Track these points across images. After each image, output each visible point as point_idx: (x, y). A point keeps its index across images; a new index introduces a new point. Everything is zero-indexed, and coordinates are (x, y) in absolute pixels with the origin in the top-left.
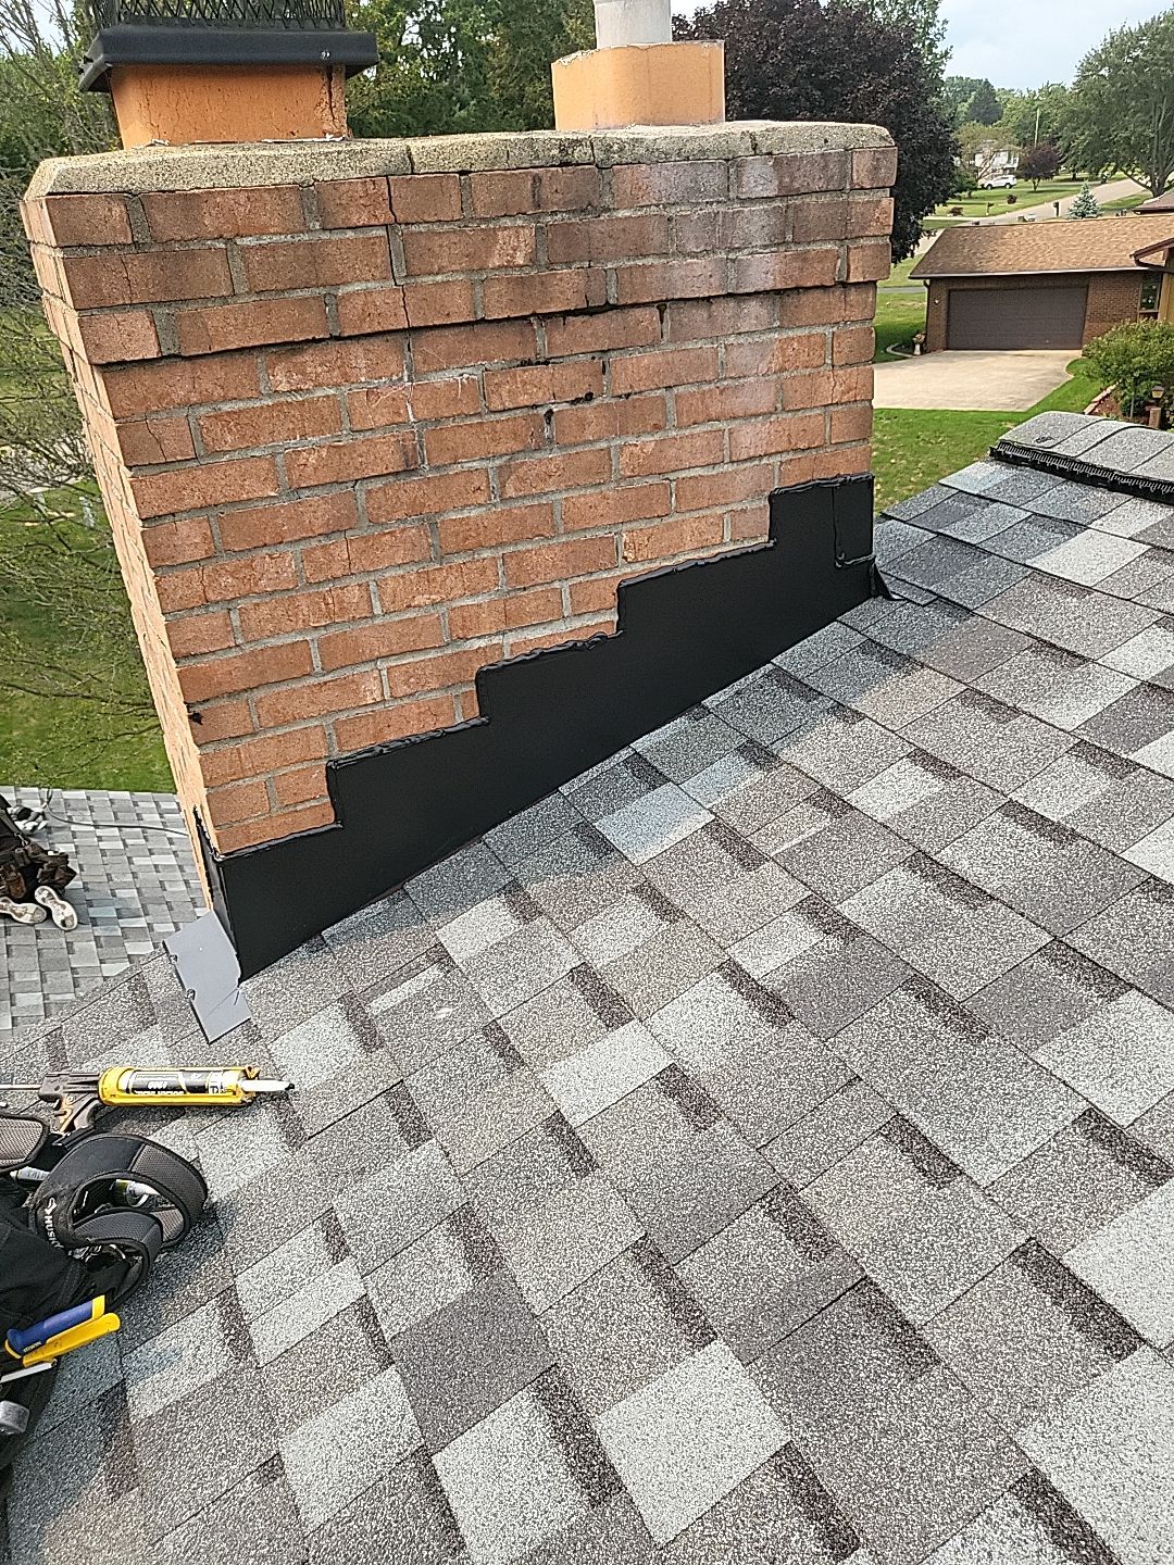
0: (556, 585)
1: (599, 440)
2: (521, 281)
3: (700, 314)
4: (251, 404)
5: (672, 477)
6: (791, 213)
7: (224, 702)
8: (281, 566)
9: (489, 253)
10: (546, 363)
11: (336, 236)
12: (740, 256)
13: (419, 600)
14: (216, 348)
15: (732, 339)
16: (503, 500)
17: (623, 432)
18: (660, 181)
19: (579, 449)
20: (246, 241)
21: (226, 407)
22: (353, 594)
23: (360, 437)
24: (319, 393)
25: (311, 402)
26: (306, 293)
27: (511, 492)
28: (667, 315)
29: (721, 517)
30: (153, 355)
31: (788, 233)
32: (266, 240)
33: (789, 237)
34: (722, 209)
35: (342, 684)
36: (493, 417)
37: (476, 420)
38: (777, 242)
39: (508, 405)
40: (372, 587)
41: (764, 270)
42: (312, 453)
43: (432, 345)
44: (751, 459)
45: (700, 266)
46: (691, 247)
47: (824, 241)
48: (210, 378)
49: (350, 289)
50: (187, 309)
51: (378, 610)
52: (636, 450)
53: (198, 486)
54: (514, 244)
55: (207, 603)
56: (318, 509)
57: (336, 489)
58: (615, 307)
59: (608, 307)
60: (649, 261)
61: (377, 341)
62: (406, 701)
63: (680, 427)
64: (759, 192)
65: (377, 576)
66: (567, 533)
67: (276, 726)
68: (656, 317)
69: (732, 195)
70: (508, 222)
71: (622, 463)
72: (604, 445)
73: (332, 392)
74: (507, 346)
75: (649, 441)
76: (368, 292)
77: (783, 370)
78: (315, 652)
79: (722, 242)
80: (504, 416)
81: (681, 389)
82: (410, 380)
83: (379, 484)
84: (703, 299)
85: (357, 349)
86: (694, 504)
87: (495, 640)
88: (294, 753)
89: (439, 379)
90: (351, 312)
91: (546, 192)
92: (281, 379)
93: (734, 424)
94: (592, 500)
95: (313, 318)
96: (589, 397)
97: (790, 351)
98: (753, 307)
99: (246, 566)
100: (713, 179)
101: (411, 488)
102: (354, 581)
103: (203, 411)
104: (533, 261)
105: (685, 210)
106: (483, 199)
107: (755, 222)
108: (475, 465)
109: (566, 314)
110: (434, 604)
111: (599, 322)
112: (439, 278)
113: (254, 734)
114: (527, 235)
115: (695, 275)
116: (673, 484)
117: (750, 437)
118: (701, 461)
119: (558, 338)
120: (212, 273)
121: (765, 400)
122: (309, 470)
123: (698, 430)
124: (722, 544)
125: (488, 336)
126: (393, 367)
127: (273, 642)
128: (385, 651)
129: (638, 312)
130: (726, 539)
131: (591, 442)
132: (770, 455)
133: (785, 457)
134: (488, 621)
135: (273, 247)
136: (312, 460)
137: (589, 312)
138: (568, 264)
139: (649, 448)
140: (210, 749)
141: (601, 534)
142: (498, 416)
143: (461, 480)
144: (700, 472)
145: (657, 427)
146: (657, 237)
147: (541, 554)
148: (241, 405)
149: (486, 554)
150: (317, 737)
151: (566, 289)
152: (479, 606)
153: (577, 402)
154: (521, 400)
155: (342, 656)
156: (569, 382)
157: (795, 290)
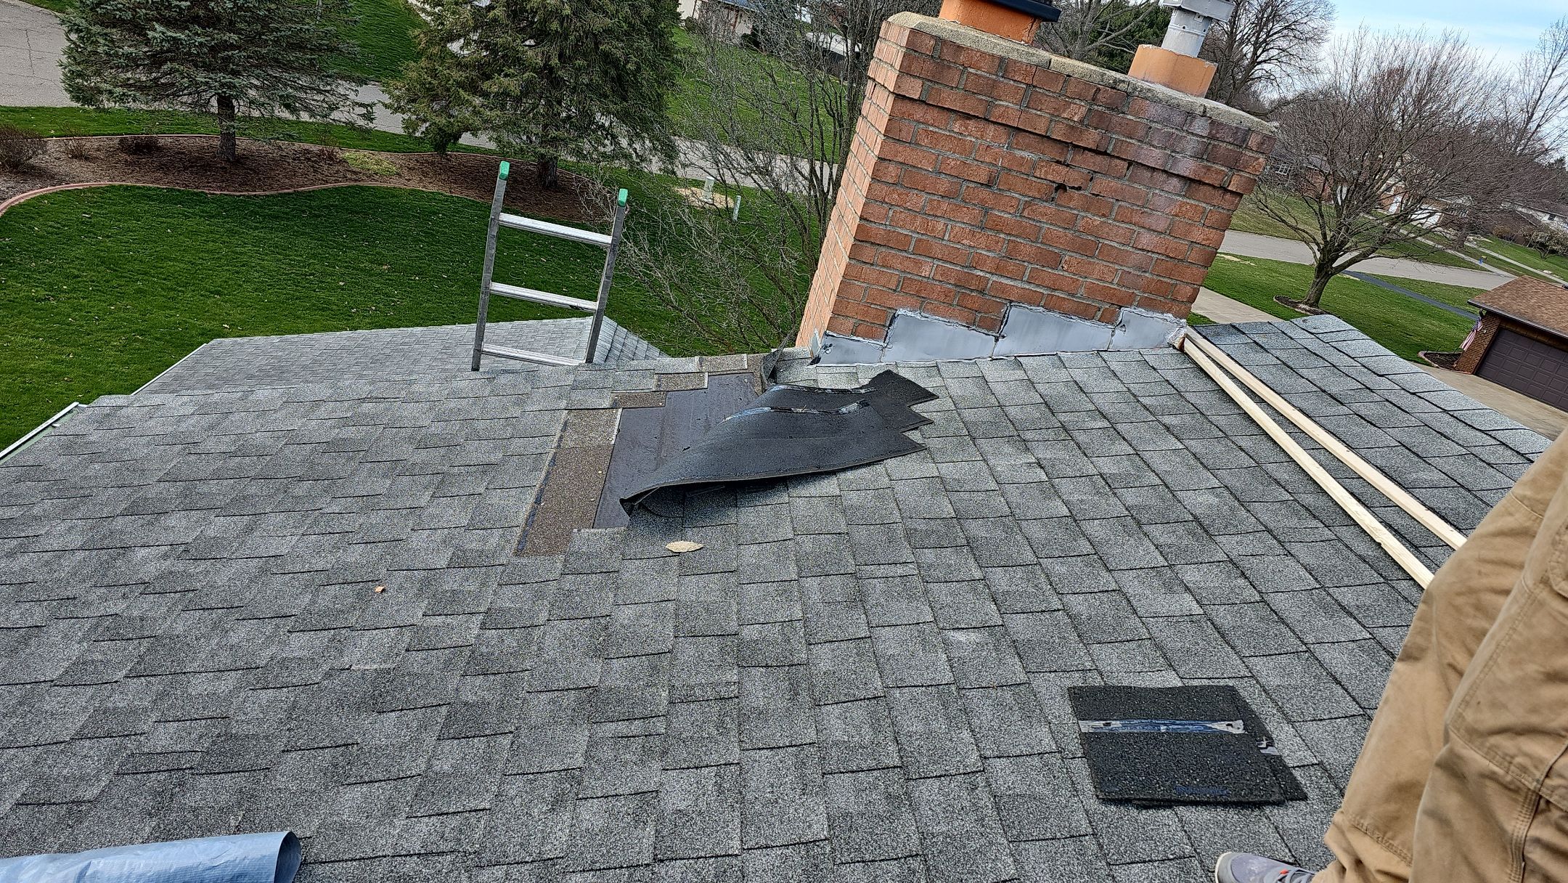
0: (1026, 264)
1: (1074, 209)
2: (1072, 127)
3: (1148, 174)
4: (940, 131)
5: (1101, 241)
6: (1210, 147)
7: (868, 245)
8: (918, 200)
9: (1064, 111)
10: (1068, 165)
11: (1006, 81)
12: (1178, 156)
13: (965, 242)
14: (939, 105)
15: (1157, 191)
16: (1020, 216)
17: (1087, 210)
18: (1153, 110)
19: (1065, 209)
20: (971, 70)
21: (931, 129)
22: (940, 226)
23: (976, 163)
24: (968, 138)
25: (965, 141)
26: (984, 98)
27: (1025, 214)
28: (1131, 168)
29: (1117, 270)
30: (916, 98)
31: (1204, 154)
32: (979, 72)
33: (1205, 157)
34: (1177, 132)
35: (916, 262)
36: (1034, 179)
37: (1025, 177)
38: (1198, 156)
39: (1042, 176)
40: (949, 227)
41: (1187, 166)
42: (954, 160)
43: (1021, 138)
44: (1143, 250)
45: (1157, 153)
46: (1155, 143)
47: (1223, 165)
48: (932, 115)
49: (1001, 103)
50: (937, 86)
51: (946, 238)
52: (1090, 221)
53: (904, 154)
54: (1077, 112)
55: (883, 202)
56: (944, 184)
57: (955, 180)
58: (1109, 155)
59: (1105, 153)
60: (1133, 141)
61: (1001, 128)
62: (937, 283)
63: (1114, 220)
64: (1198, 131)
65: (954, 223)
66: (1042, 243)
67: (883, 266)
68: (1126, 167)
69: (1185, 128)
70: (1078, 102)
71: (1080, 223)
72: (1076, 212)
73: (974, 140)
74: (1054, 152)
75: (1098, 220)
76: (1007, 107)
77: (1177, 215)
78: (913, 243)
79: (1171, 145)
80: (1039, 180)
81: (1123, 203)
82: (1007, 148)
83: (972, 185)
84: (1152, 168)
85: (992, 127)
86: (1106, 259)
87: (988, 275)
88: (883, 281)
89: (1019, 153)
90: (997, 112)
91: (1099, 96)
92: (957, 127)
93: (1142, 230)
94: (1061, 234)
95: (981, 108)
96: (1079, 188)
97: (1184, 209)
98: (1175, 181)
99: (906, 194)
100: (1178, 119)
101: (985, 193)
102: (943, 221)
103: (922, 126)
104: (1081, 122)
105: (1159, 126)
106: (1072, 89)
107: (1191, 144)
108: (1017, 195)
109: (1085, 149)
110: (970, 246)
111: (1099, 158)
112: (1039, 113)
113: (872, 265)
114: (1084, 110)
115: (1153, 156)
116: (1100, 245)
117: (1146, 239)
118: (1120, 240)
119: (1077, 157)
120: (953, 77)
121: (1162, 226)
122: (949, 167)
123: (1123, 225)
124: (1111, 283)
125: (1047, 144)
126: (1003, 141)
127: (900, 230)
128: (940, 256)
129: (1118, 161)
130: (1116, 281)
131: (1071, 209)
132: (1154, 252)
133: (1160, 257)
134: (989, 265)
135: (980, 76)
136: (952, 164)
137: (1097, 152)
138: (1096, 129)
139: (1096, 223)
140: (853, 262)
141: (1056, 251)
142: (1035, 179)
143: (1008, 199)
144: (1116, 245)
145: (1104, 215)
146: (1141, 133)
147: (1026, 247)
148: (937, 130)
149: (1002, 236)
150: (894, 280)
151: (1091, 138)
152: (988, 256)
153: (1073, 188)
154: (1049, 177)
155: (923, 250)
156: (1072, 178)
157: (1200, 182)
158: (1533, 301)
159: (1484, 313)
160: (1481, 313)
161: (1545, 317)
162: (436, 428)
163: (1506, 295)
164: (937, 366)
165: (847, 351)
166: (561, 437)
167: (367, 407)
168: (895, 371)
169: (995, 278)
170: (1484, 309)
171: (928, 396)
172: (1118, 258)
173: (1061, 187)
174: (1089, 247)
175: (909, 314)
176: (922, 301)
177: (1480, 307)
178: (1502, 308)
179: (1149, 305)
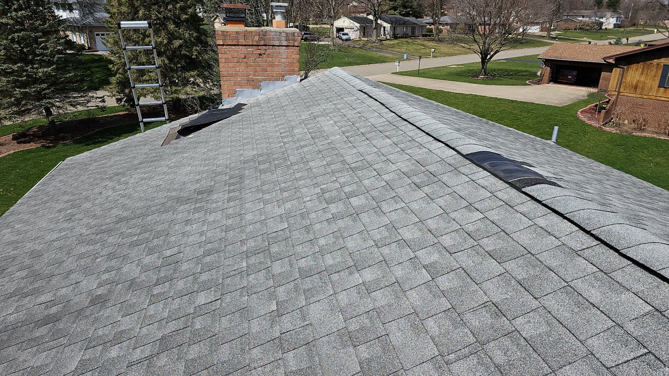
0: (260, 72)
2: (257, 42)
3: (278, 47)
4: (230, 50)
5: (274, 63)
6: (288, 38)
9: (254, 39)
10: (260, 50)
11: (239, 36)
12: (282, 42)
14: (228, 44)
15: (281, 50)
16: (255, 62)
17: (268, 58)
19: (263, 59)
20: (231, 36)
21: (228, 49)
23: (240, 54)
25: (236, 50)
26: (236, 41)
28: (273, 47)
29: (280, 69)
30: (222, 44)
33: (288, 40)
35: (236, 78)
36: (254, 54)
37: (252, 54)
38: (286, 41)
40: (240, 69)
41: (285, 43)
43: (248, 47)
44: (283, 63)
46: (276, 40)
47: (292, 41)
48: (227, 47)
49: (240, 41)
50: (225, 41)
51: (241, 71)
53: (225, 56)
54: (257, 38)
55: (224, 67)
57: (238, 59)
58: (267, 45)
60: (271, 41)
61: (242, 46)
62: (243, 81)
63: (275, 58)
64: (284, 36)
66: (261, 67)
67: (229, 81)
69: (281, 36)
70: (256, 36)
71: (268, 61)
72: (266, 59)
73: (238, 50)
74: (256, 47)
75: (271, 59)
76: (242, 41)
77: (287, 54)
78: (234, 74)
79: (279, 40)
81: (275, 54)
82: (245, 50)
83: (242, 59)
84: (277, 45)
85: (240, 46)
86: (276, 67)
88: (231, 84)
89: (248, 50)
90: (240, 43)
91: (260, 34)
92: (233, 48)
93: (281, 59)
94: (265, 64)
95: (237, 43)
97: (288, 52)
98: (283, 47)
100: (279, 34)
101: (245, 60)
102: (238, 68)
103: (226, 49)
104: (259, 40)
105: (275, 37)
106: (253, 34)
107: (283, 39)
108: (252, 58)
109: (262, 45)
110: (246, 72)
112: (249, 41)
113: (227, 81)
115: (277, 43)
117: (283, 61)
119: (261, 47)
120: (228, 38)
121: (285, 57)
122: (235, 56)
123: (277, 59)
125: (254, 46)
126: (244, 48)
127: (230, 72)
128: (241, 75)
129: (270, 46)
130: (281, 71)
133: (288, 63)
134: (252, 75)
135: (233, 36)
137: (264, 45)
138: (262, 41)
141: (265, 68)
143: (250, 60)
144: (277, 63)
146: (272, 39)
147: (259, 69)
149: (252, 68)
150: (233, 83)
151: (262, 43)
152: (251, 73)
153: (263, 54)
154: (257, 53)
155: (236, 75)
156: (262, 52)
157: (289, 46)
158: (560, 51)
159: (544, 60)
160: (543, 61)
161: (566, 56)
163: (550, 51)
164: (249, 99)
165: (229, 101)
166: (169, 133)
169: (254, 77)
170: (544, 59)
171: (245, 105)
172: (279, 66)
173: (260, 54)
174: (272, 65)
175: (239, 90)
176: (241, 86)
177: (542, 59)
178: (550, 57)
179: (290, 74)
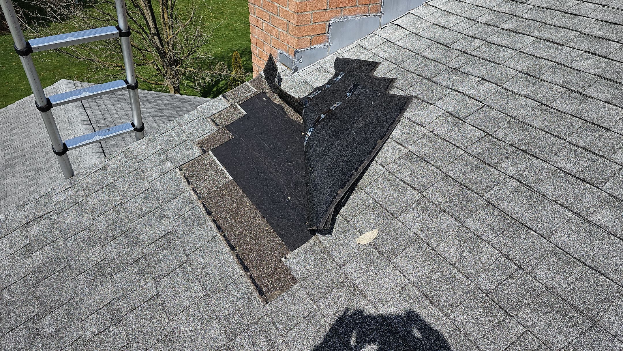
162: (101, 223)
164: (359, 45)
165: (311, 57)
166: (194, 190)
167: (34, 230)
168: (341, 57)
171: (376, 65)
175: (337, 20)
176: (341, 9)
